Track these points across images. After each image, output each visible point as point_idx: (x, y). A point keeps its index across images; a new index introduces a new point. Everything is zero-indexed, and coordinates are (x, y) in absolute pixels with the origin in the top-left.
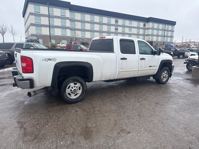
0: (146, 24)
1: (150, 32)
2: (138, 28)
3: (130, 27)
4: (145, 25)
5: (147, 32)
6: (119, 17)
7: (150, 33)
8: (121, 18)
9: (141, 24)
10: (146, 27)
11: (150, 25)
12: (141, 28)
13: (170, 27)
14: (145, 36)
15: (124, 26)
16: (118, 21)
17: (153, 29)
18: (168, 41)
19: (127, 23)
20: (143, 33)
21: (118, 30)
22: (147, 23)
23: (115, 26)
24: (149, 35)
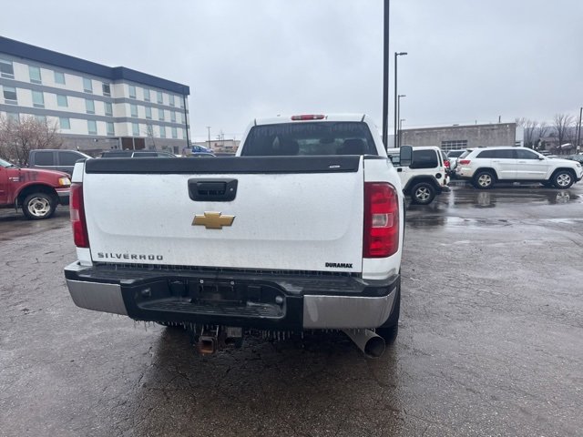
0: (111, 86)
1: (127, 110)
2: (89, 96)
3: (62, 93)
4: (106, 89)
5: (117, 110)
6: (17, 56)
7: (129, 115)
8: (23, 60)
9: (97, 86)
10: (113, 95)
11: (124, 89)
12: (99, 98)
13: (178, 101)
14: (115, 124)
15: (36, 87)
16: (11, 66)
17: (133, 101)
18: (179, 138)
19: (48, 76)
20: (106, 114)
21: (15, 98)
22: (114, 83)
23: (4, 85)
24: (124, 120)
